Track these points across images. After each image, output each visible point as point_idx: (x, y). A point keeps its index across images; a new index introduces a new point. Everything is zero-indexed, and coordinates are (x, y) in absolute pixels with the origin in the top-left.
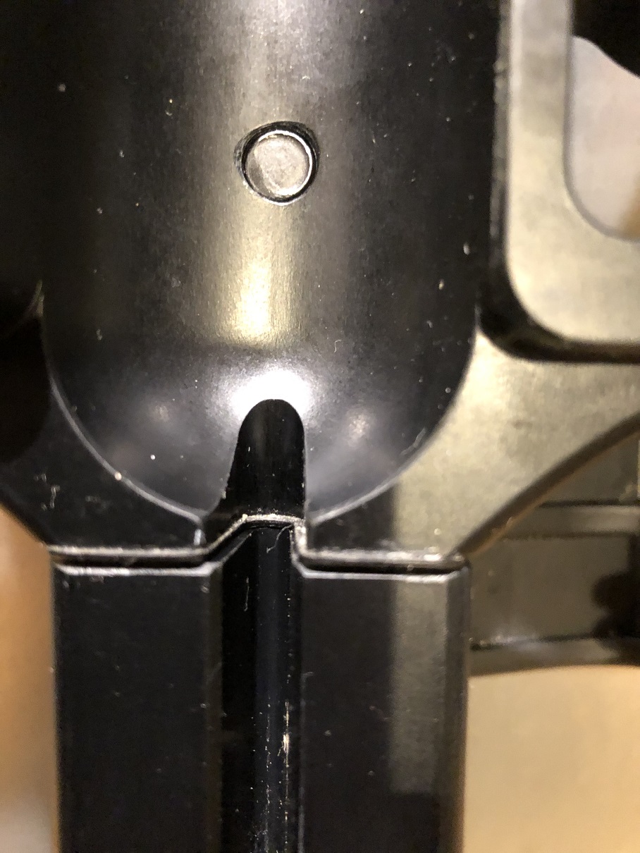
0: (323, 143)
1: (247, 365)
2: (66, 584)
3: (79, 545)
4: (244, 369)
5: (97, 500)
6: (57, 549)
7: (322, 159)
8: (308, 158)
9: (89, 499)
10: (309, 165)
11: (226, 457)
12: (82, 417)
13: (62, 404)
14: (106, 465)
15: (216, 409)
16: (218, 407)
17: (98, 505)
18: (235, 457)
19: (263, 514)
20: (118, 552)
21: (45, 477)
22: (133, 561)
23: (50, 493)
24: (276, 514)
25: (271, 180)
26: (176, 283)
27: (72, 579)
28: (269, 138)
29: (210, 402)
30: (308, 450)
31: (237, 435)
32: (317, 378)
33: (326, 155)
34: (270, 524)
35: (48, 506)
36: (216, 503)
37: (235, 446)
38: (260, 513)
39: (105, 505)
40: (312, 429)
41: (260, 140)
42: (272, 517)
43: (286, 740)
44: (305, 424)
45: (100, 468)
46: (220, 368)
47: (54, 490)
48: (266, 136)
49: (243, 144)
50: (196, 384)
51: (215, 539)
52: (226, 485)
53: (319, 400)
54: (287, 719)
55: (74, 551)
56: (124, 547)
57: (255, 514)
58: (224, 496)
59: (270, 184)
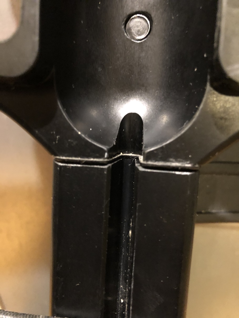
0: (154, 19)
1: (124, 100)
2: (58, 169)
3: (66, 156)
4: (123, 102)
5: (72, 141)
6: (58, 157)
7: (153, 26)
8: (148, 25)
9: (69, 140)
10: (149, 28)
11: (116, 131)
12: (67, 112)
13: (61, 107)
14: (75, 129)
15: (112, 116)
16: (113, 114)
17: (72, 143)
18: (118, 132)
19: (128, 153)
20: (79, 159)
21: (54, 133)
22: (84, 162)
23: (56, 138)
24: (132, 153)
25: (134, 33)
26: (100, 69)
27: (61, 167)
28: (135, 18)
29: (110, 112)
30: (145, 130)
31: (119, 125)
32: (149, 105)
33: (155, 23)
34: (130, 157)
35: (55, 142)
36: (112, 145)
37: (119, 128)
38: (127, 153)
39: (75, 143)
40: (146, 123)
41: (132, 18)
42: (131, 155)
43: (130, 232)
44: (144, 122)
45: (73, 130)
46: (114, 101)
47: (58, 137)
48: (133, 17)
49: (125, 19)
50: (106, 106)
51: (111, 158)
52: (116, 141)
53: (149, 113)
54: (131, 225)
55: (64, 158)
56: (81, 158)
57: (125, 153)
58: (115, 144)
59: (134, 35)
